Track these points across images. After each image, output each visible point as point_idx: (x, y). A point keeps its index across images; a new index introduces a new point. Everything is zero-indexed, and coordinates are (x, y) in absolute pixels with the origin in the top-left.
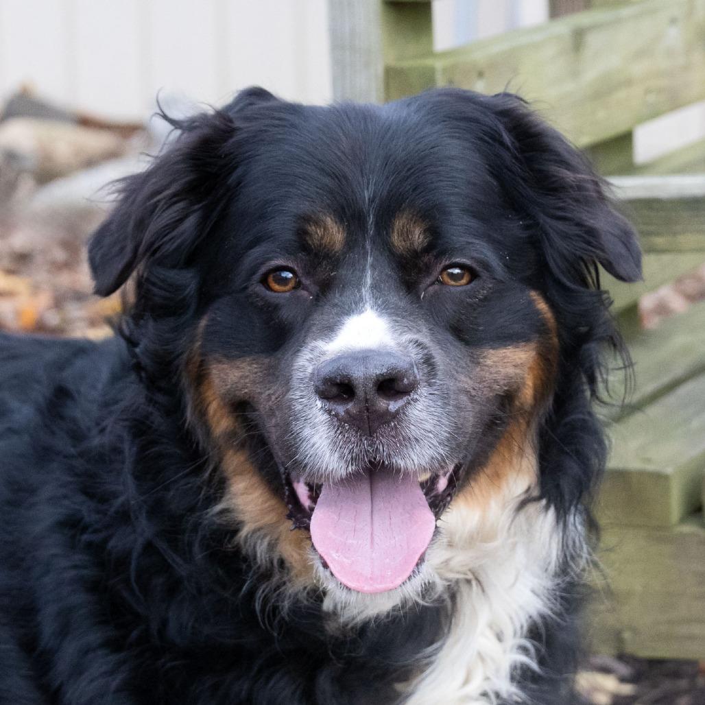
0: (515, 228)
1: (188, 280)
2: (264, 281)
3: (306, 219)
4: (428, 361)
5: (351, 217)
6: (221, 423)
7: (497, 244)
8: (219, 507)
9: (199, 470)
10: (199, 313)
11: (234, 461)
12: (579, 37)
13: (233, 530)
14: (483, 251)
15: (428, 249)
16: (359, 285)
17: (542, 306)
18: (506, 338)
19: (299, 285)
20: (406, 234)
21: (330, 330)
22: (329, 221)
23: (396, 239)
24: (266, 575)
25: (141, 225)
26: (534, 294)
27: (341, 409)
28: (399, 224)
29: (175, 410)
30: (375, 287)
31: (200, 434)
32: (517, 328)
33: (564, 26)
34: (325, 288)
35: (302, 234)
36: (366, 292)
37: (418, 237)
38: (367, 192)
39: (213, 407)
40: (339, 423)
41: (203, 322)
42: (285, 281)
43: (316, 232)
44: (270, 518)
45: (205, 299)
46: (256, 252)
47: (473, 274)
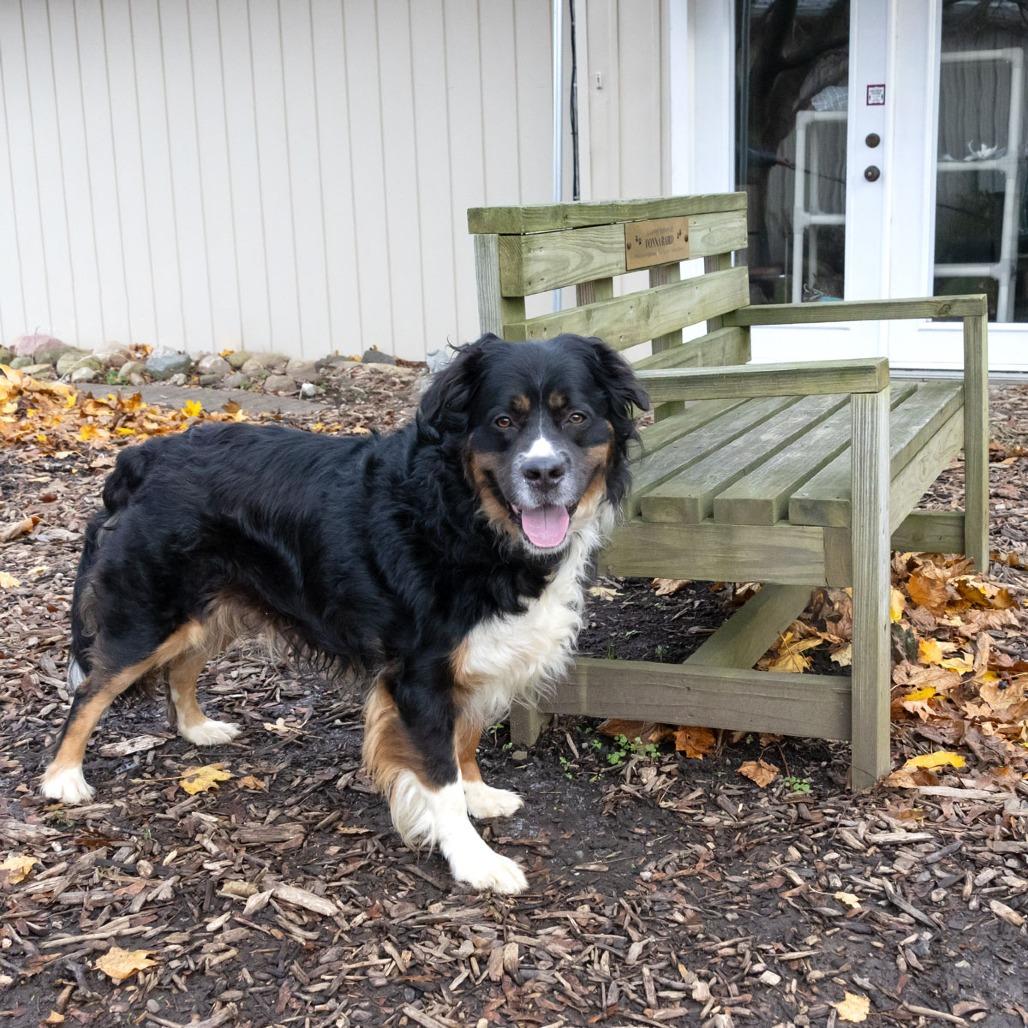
0: (600, 394)
1: (464, 417)
2: (497, 422)
3: (514, 397)
4: (568, 461)
5: (532, 394)
6: (480, 478)
7: (591, 404)
8: (478, 511)
9: (470, 497)
10: (469, 432)
11: (485, 493)
12: (589, 313)
13: (485, 521)
14: (587, 407)
15: (564, 406)
16: (537, 425)
17: (610, 426)
18: (598, 442)
19: (511, 425)
20: (554, 399)
21: (527, 448)
22: (523, 397)
23: (551, 402)
24: (501, 538)
25: (444, 393)
26: (607, 422)
27: (534, 482)
28: (552, 395)
29: (459, 471)
30: (543, 426)
31: (470, 481)
32: (601, 437)
33: (582, 309)
34: (523, 426)
35: (513, 403)
36: (540, 428)
37: (560, 401)
38: (539, 382)
39: (476, 472)
40: (533, 488)
41: (471, 436)
42: (504, 423)
43: (518, 403)
44: (501, 515)
45: (471, 426)
46: (494, 410)
47: (584, 418)
